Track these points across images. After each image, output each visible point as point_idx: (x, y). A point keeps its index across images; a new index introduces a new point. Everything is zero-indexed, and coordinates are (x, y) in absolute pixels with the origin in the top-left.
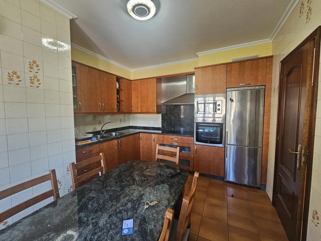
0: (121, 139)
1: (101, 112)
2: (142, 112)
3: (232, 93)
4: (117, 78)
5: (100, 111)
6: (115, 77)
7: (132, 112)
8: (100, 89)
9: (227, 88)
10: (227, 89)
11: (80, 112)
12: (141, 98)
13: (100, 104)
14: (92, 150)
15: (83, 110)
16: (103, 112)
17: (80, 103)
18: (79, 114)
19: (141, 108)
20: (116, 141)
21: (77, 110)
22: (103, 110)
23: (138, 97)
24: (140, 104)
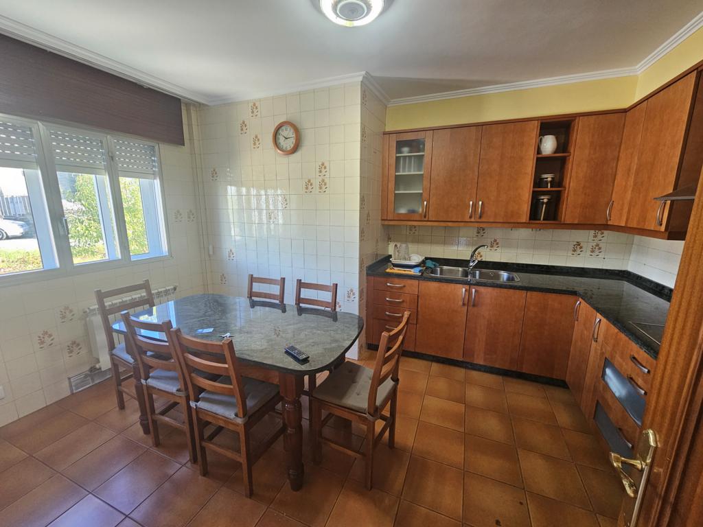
0: (482, 289)
1: (473, 220)
2: (629, 226)
5: (471, 217)
6: (536, 124)
7: (609, 223)
8: (476, 168)
11: (425, 219)
12: (637, 173)
13: (471, 203)
14: (404, 286)
15: (431, 215)
16: (480, 220)
17: (425, 203)
18: (424, 223)
19: (629, 212)
20: (464, 290)
21: (421, 214)
22: (478, 216)
23: (629, 170)
24: (629, 195)
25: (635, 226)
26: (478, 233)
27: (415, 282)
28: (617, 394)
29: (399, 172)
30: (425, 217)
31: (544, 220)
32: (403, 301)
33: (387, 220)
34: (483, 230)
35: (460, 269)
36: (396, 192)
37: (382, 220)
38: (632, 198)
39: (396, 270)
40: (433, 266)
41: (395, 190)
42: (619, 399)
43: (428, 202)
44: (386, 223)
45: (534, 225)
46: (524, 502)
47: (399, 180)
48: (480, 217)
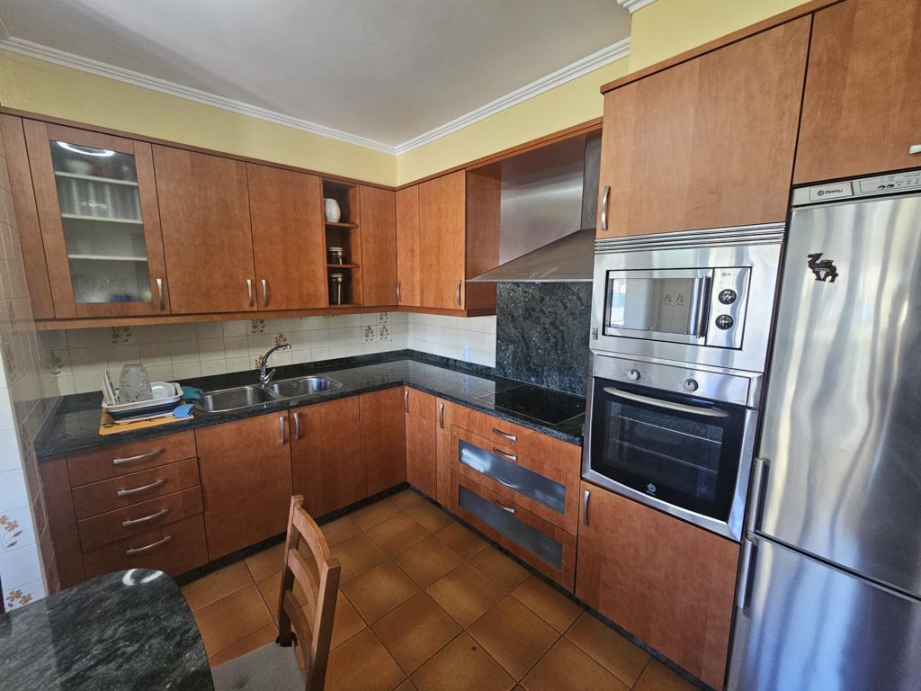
1: (255, 308)
2: (425, 306)
3: (829, 217)
4: (324, 182)
5: (252, 305)
6: (318, 181)
7: (400, 303)
8: (247, 228)
9: (793, 187)
10: (797, 191)
11: (163, 313)
12: (422, 254)
13: (249, 281)
14: (163, 451)
15: (176, 303)
16: (266, 309)
17: (159, 281)
18: (161, 321)
19: (422, 292)
20: (281, 419)
21: (151, 303)
22: (263, 303)
23: (412, 251)
24: (417, 276)
25: (432, 306)
26: (255, 327)
27: (188, 436)
28: (482, 471)
29: (71, 211)
30: (163, 308)
31: (341, 303)
32: (166, 482)
33: (54, 319)
34: (262, 322)
35: (248, 388)
36: (71, 256)
37: (36, 321)
38: (422, 279)
39: (124, 426)
40: (197, 396)
41: (68, 253)
42: (485, 474)
43: (165, 280)
44: (51, 326)
45: (334, 311)
46: (475, 645)
47: (76, 231)
48: (267, 304)
